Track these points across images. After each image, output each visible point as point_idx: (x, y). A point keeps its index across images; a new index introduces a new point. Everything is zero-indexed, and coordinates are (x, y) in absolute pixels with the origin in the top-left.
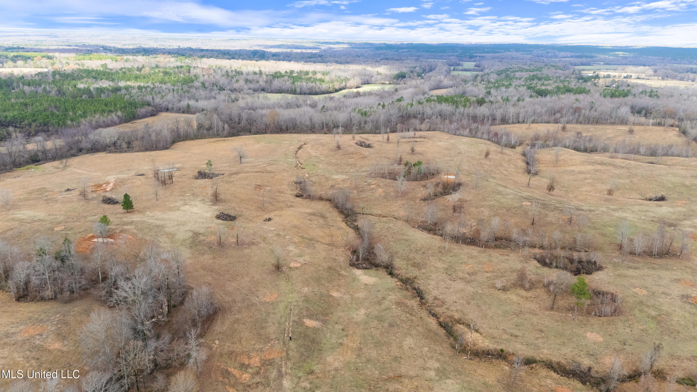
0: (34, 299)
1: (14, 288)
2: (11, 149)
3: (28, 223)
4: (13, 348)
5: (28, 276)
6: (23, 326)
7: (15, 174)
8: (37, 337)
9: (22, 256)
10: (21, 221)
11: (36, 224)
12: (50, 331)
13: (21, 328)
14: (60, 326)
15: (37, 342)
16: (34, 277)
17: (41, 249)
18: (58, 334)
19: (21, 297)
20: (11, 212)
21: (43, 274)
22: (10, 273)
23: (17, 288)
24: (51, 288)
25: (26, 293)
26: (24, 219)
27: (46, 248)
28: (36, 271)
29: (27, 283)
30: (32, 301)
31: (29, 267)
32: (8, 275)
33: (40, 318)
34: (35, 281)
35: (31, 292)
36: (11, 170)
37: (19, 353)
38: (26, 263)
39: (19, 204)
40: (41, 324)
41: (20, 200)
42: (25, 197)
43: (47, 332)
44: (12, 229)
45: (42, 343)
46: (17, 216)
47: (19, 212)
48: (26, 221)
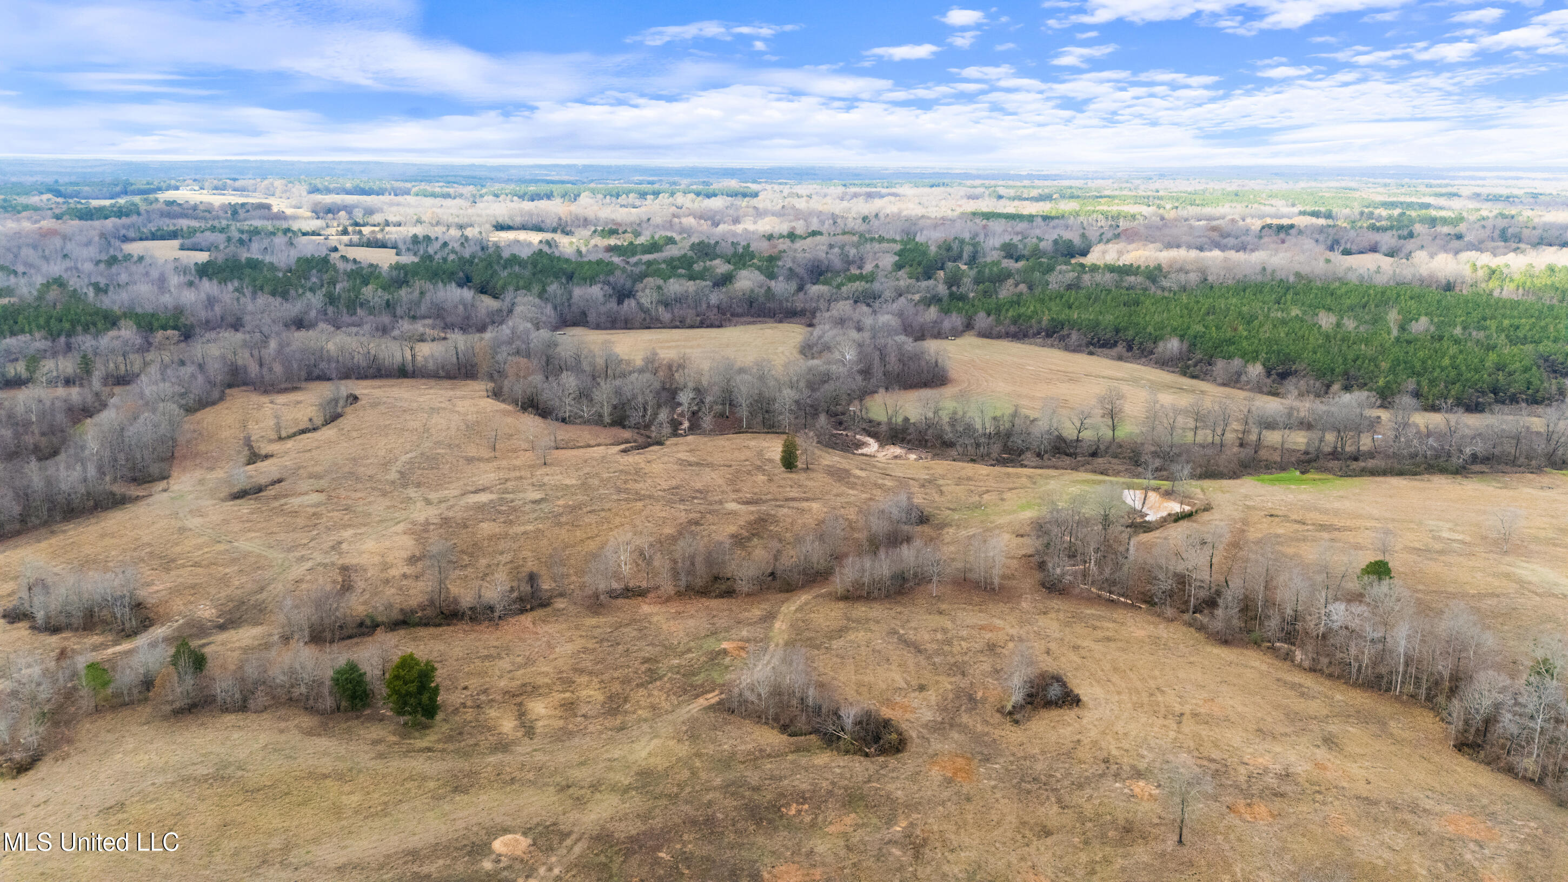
0: (1491, 762)
1: (1458, 718)
2: (1556, 425)
3: (1536, 594)
4: (1417, 840)
5: (1497, 706)
6: (1450, 806)
7: (1545, 480)
8: (1472, 846)
9: (1498, 659)
10: (1521, 583)
11: (1553, 601)
12: (1504, 848)
13: (1446, 808)
14: (1529, 848)
15: (1468, 857)
16: (1509, 716)
17: (1545, 661)
18: (1519, 865)
19: (1467, 745)
20: (1508, 559)
21: (1532, 717)
22: (1462, 684)
23: (1466, 722)
24: (1538, 755)
25: (1479, 742)
26: (1530, 583)
27: (1559, 663)
28: (1517, 704)
29: (1490, 721)
30: (1489, 764)
31: (1503, 690)
32: (1457, 687)
33: (1492, 808)
34: (1508, 723)
35: (1493, 745)
36: (1538, 470)
37: (1423, 857)
38: (1501, 679)
39: (1532, 547)
40: (1489, 824)
41: (1536, 539)
42: (1551, 535)
43: (1497, 848)
44: (1498, 596)
45: (1476, 864)
46: (1518, 571)
47: (1525, 565)
48: (1534, 588)
